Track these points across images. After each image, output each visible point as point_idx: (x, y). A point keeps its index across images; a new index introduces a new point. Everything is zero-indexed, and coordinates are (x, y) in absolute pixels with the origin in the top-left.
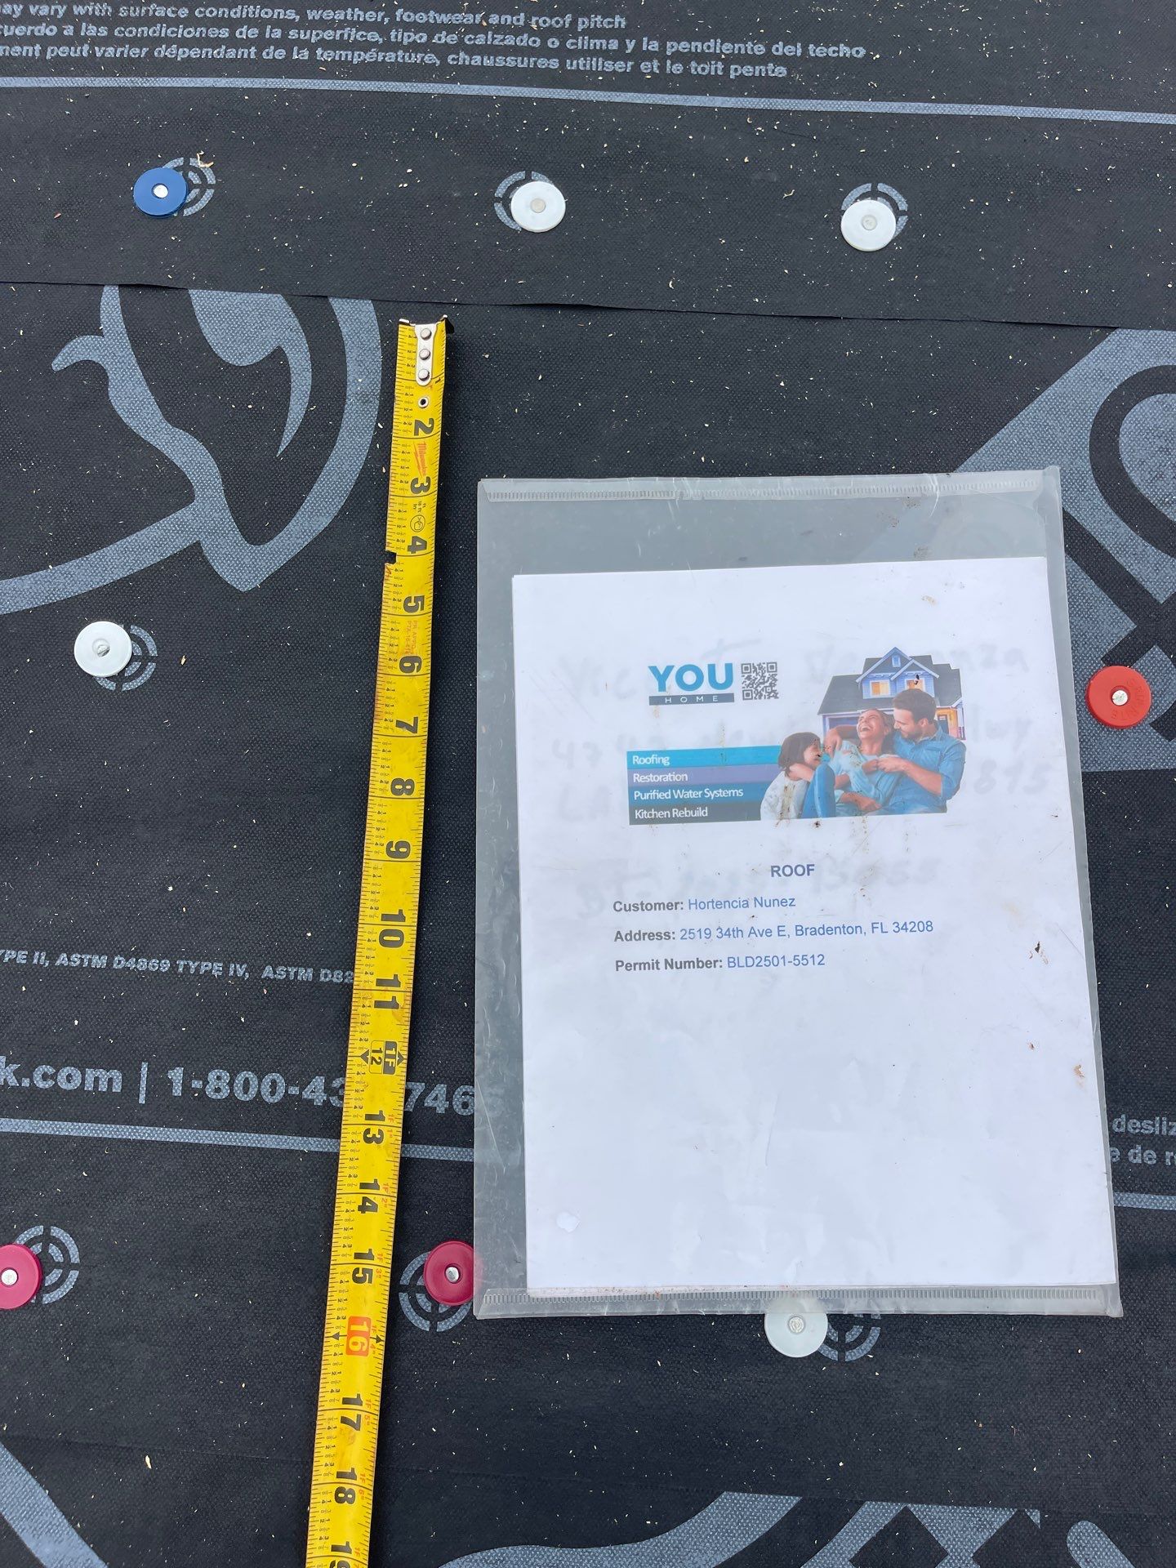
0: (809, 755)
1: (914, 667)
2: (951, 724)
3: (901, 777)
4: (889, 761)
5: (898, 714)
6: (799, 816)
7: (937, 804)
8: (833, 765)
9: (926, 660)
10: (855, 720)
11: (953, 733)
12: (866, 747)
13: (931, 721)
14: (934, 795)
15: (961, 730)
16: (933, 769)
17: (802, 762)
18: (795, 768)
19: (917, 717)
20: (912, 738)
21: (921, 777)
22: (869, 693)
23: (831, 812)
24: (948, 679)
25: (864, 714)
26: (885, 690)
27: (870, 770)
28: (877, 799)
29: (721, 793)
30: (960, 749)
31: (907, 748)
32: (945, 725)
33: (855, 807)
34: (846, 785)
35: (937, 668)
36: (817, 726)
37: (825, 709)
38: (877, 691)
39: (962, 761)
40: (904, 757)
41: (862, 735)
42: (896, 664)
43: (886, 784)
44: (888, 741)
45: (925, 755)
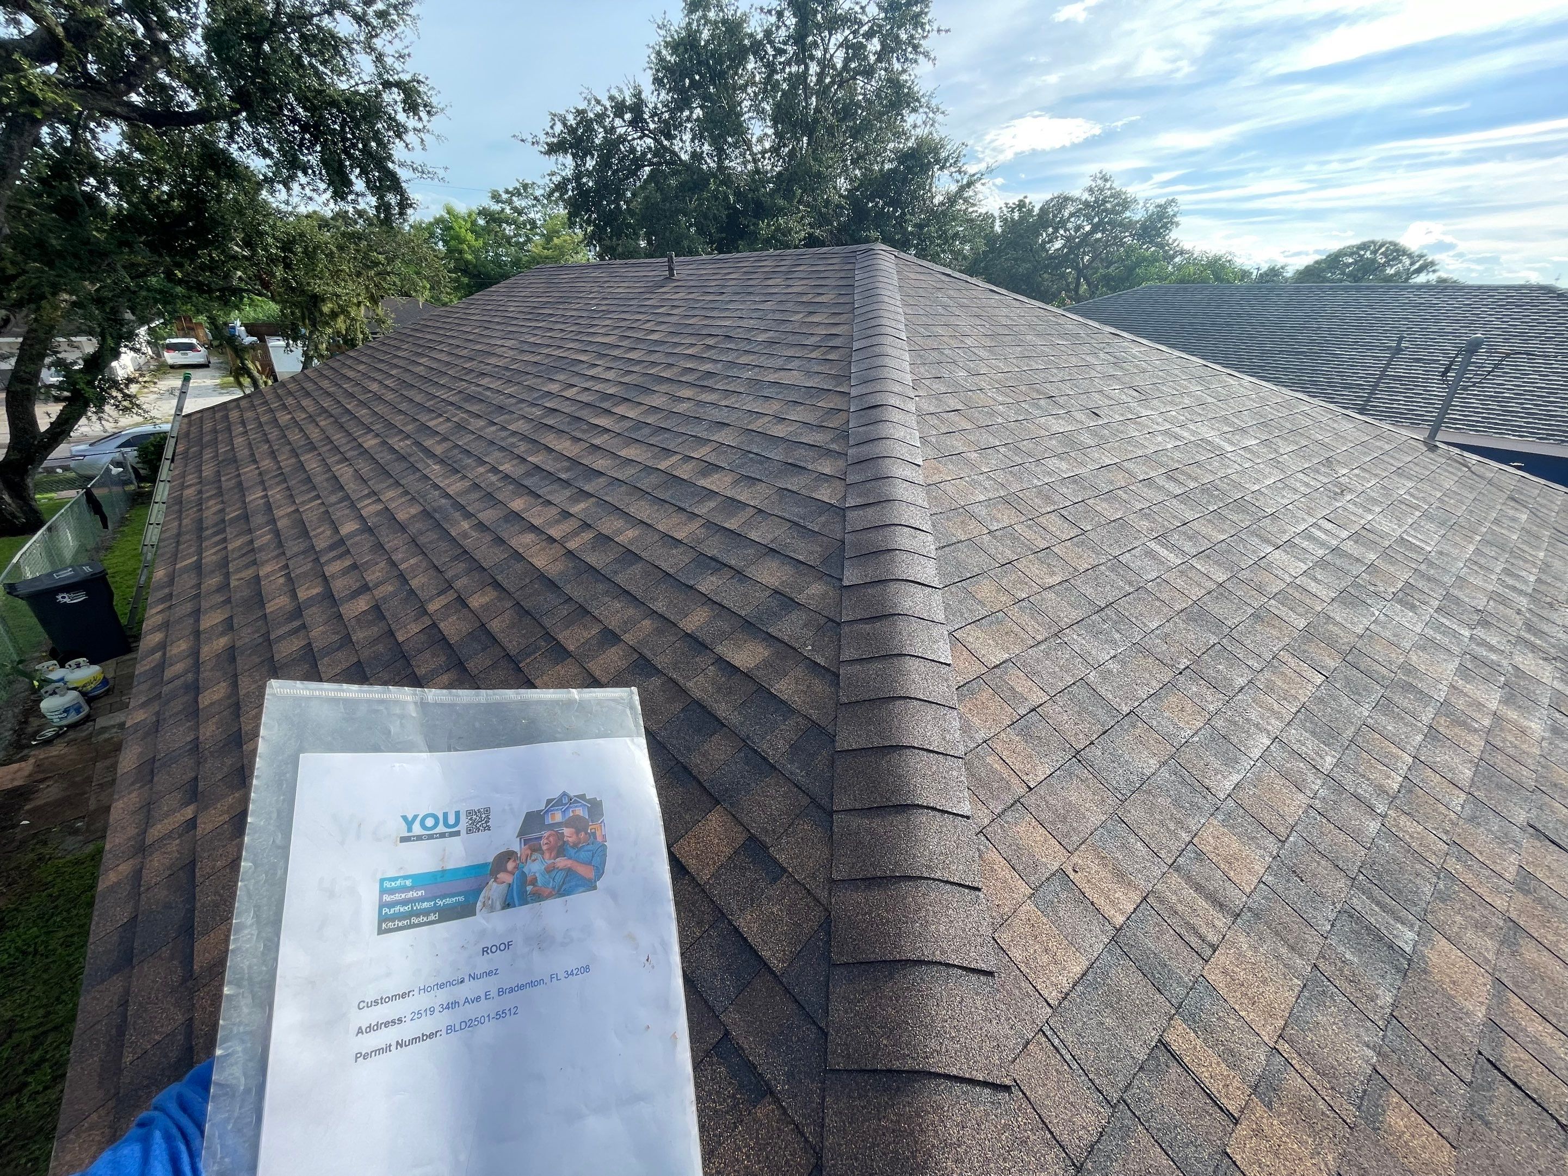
0: (510, 865)
1: (576, 802)
2: (598, 834)
3: (569, 872)
4: (562, 862)
5: (567, 831)
6: (503, 908)
7: (590, 885)
8: (526, 870)
9: (582, 797)
10: (540, 838)
11: (599, 839)
12: (547, 855)
13: (586, 833)
14: (590, 880)
15: (604, 836)
16: (589, 863)
17: (506, 871)
18: (501, 876)
19: (577, 833)
20: (575, 845)
21: (582, 870)
22: (549, 820)
23: (524, 902)
24: (595, 807)
25: (546, 834)
26: (559, 817)
27: (550, 870)
28: (554, 888)
29: (448, 901)
30: (604, 848)
31: (572, 852)
32: (594, 834)
33: (538, 897)
34: (534, 882)
35: (589, 801)
36: (516, 846)
37: (521, 834)
38: (553, 818)
39: (605, 855)
40: (570, 858)
41: (544, 848)
42: (565, 800)
43: (559, 877)
44: (561, 849)
45: (583, 855)
